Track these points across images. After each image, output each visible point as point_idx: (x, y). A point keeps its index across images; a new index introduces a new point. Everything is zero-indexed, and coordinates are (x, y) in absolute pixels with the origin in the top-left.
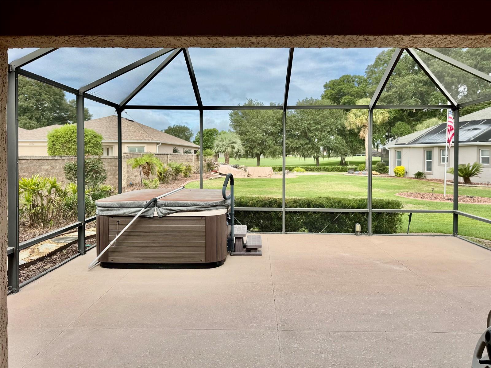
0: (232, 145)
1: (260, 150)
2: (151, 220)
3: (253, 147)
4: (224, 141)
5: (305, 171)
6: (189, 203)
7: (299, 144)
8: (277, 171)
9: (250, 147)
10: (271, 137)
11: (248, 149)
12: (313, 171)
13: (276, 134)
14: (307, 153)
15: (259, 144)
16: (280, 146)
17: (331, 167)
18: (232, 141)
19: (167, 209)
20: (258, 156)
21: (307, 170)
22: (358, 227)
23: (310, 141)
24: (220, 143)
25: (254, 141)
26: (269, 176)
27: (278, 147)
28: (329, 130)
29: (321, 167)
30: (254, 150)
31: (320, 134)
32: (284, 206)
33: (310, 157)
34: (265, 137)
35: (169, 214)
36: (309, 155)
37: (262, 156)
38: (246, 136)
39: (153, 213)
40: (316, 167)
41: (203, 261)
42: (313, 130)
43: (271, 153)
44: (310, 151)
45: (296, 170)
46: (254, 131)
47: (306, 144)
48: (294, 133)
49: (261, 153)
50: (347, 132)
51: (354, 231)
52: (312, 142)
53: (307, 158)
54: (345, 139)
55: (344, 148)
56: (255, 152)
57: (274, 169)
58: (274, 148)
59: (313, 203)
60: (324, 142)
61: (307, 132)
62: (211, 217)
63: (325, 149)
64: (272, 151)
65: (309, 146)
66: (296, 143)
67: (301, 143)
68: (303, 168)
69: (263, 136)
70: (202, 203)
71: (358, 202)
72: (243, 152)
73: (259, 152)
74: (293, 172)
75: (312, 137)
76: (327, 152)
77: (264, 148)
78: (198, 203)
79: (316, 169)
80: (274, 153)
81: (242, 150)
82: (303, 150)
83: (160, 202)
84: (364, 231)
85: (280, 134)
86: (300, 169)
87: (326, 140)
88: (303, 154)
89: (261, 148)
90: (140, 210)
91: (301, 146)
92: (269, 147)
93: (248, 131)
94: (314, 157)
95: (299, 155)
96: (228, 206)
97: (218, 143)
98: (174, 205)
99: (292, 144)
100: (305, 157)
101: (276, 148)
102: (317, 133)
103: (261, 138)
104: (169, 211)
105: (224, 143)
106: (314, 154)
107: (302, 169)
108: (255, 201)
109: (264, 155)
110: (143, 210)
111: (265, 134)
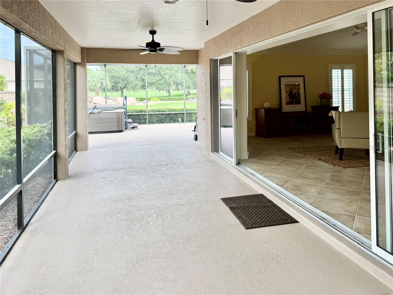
0: (101, 81)
1: (124, 84)
2: (94, 114)
3: (118, 82)
4: (94, 78)
5: (159, 100)
6: (110, 107)
7: (155, 80)
8: (138, 101)
9: (115, 82)
10: (132, 75)
11: (113, 84)
12: (165, 101)
13: (136, 72)
14: (161, 87)
15: (122, 80)
16: (140, 81)
17: (178, 97)
18: (101, 78)
19: (101, 110)
20: (122, 89)
21: (161, 100)
22: (180, 119)
23: (163, 77)
24: (91, 79)
25: (118, 78)
26: (133, 104)
27: (138, 83)
28: (177, 69)
29: (171, 97)
30: (118, 85)
31: (170, 72)
32: (147, 112)
33: (163, 90)
34: (127, 74)
35: (102, 111)
36: (162, 89)
37: (125, 90)
38: (111, 73)
39: (95, 111)
40: (167, 97)
41: (117, 130)
42: (165, 69)
43: (133, 87)
44: (163, 86)
45: (153, 100)
46: (118, 70)
47: (160, 80)
48: (151, 71)
49: (124, 88)
50: (189, 71)
51: (178, 122)
52: (164, 78)
53: (161, 91)
54: (188, 76)
55: (188, 83)
56: (119, 86)
57: (137, 99)
58: (135, 83)
59: (161, 110)
60: (173, 78)
61: (160, 70)
62: (119, 112)
63: (174, 84)
64: (133, 86)
65: (162, 81)
66: (152, 79)
67: (156, 79)
68: (159, 98)
69: (125, 73)
70: (115, 107)
71: (181, 109)
72: (109, 87)
73: (122, 87)
74: (151, 101)
75: (164, 74)
76: (176, 86)
77: (127, 83)
78: (114, 107)
79: (168, 99)
80: (135, 87)
81: (110, 85)
82: (158, 85)
83: (97, 107)
84: (183, 121)
85: (139, 72)
86: (156, 99)
87: (174, 77)
88: (158, 88)
89: (124, 83)
90: (90, 110)
91: (156, 81)
92: (131, 82)
93: (113, 70)
94: (166, 90)
95: (155, 89)
96: (125, 109)
97: (89, 79)
98: (104, 108)
99: (149, 80)
100: (159, 90)
101: (137, 83)
102: (168, 71)
103: (124, 75)
104: (102, 110)
105: (94, 79)
106: (166, 88)
107: (157, 99)
108: (133, 111)
109: (127, 89)
110: (92, 110)
111: (127, 72)
